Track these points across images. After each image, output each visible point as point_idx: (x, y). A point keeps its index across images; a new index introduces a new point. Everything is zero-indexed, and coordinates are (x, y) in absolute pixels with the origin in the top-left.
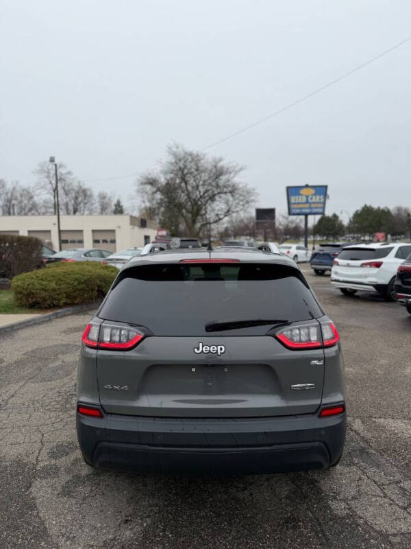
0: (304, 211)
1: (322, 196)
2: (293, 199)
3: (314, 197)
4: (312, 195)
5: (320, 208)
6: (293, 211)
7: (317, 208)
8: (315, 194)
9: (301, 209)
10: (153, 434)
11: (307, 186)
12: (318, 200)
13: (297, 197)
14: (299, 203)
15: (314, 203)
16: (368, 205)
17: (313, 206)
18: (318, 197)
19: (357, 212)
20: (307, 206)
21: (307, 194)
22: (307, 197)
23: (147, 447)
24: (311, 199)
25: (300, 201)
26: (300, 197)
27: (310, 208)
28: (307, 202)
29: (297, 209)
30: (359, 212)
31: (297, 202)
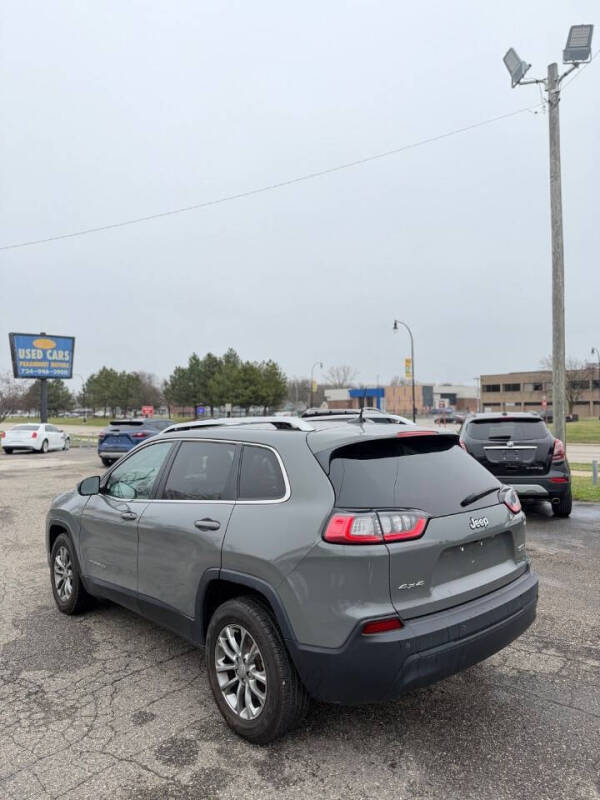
0: (40, 372)
1: (67, 353)
2: (21, 353)
3: (55, 352)
4: (52, 350)
5: (64, 369)
6: (22, 371)
7: (60, 369)
8: (57, 348)
9: (35, 368)
10: (459, 626)
11: (43, 335)
12: (61, 358)
13: (28, 350)
14: (31, 360)
15: (55, 361)
16: (108, 368)
17: (53, 365)
18: (61, 352)
19: (92, 377)
20: (45, 364)
21: (45, 348)
22: (44, 351)
23: (453, 644)
24: (51, 355)
25: (34, 358)
26: (33, 351)
27: (50, 368)
28: (44, 359)
29: (29, 368)
30: (95, 377)
31: (28, 357)
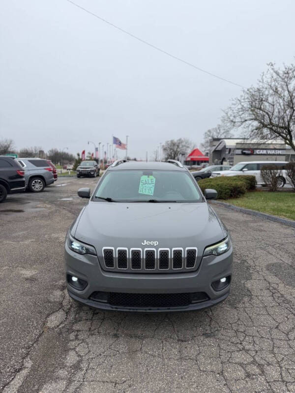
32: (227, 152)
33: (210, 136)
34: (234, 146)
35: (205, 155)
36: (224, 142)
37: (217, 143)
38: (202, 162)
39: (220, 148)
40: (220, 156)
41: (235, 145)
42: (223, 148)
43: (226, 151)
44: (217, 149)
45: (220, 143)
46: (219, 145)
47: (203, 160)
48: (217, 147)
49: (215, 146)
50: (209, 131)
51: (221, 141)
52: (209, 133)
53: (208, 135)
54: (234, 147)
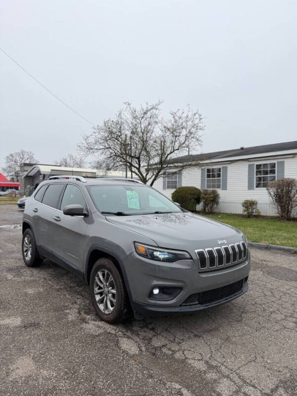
32: (41, 178)
33: (12, 161)
34: (48, 172)
35: (10, 181)
36: (38, 167)
37: (29, 169)
38: (8, 188)
39: (32, 174)
40: (33, 182)
41: (50, 171)
42: (35, 174)
43: (39, 177)
44: (29, 175)
45: (33, 169)
46: (31, 171)
47: (9, 186)
48: (30, 172)
49: (27, 171)
50: (12, 155)
51: (34, 166)
52: (11, 158)
53: (10, 159)
54: (49, 174)
